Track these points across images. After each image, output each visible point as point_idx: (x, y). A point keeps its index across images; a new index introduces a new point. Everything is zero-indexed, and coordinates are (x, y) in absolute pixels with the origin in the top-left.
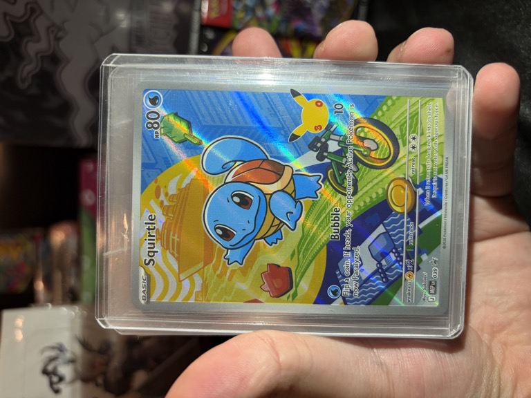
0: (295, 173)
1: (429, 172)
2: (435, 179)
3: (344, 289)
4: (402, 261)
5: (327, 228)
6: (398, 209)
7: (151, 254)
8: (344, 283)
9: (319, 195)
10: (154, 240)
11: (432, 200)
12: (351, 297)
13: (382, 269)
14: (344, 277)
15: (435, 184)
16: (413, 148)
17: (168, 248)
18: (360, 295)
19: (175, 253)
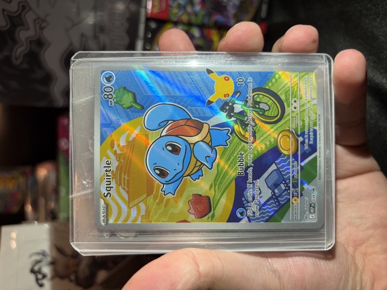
0: (211, 128)
1: (307, 125)
2: (312, 130)
3: (248, 211)
4: (290, 190)
5: (235, 167)
6: (285, 152)
7: (108, 189)
8: (248, 206)
9: (229, 144)
10: (110, 179)
11: (310, 145)
12: (254, 216)
13: (275, 196)
14: (248, 202)
15: (311, 134)
16: (295, 108)
17: (120, 184)
18: (260, 215)
19: (126, 188)
